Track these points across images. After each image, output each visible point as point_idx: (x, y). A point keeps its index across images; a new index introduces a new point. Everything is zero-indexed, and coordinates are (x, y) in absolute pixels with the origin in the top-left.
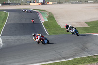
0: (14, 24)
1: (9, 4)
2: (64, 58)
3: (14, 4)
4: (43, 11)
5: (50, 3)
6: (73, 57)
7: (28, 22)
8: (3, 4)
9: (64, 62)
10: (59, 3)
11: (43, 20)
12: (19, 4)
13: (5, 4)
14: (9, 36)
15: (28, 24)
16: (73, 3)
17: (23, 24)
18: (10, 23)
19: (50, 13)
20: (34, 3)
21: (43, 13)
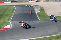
0: (19, 14)
1: (16, 2)
2: (50, 35)
3: (19, 2)
4: (37, 6)
5: (41, 1)
6: (56, 34)
7: (28, 12)
8: (12, 2)
9: (50, 37)
10: (47, 1)
11: (37, 11)
12: (22, 2)
13: (14, 2)
14: (16, 21)
15: (27, 14)
16: (55, 1)
17: (24, 14)
18: (16, 13)
19: (41, 7)
20: (31, 1)
21: (37, 7)
